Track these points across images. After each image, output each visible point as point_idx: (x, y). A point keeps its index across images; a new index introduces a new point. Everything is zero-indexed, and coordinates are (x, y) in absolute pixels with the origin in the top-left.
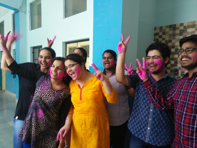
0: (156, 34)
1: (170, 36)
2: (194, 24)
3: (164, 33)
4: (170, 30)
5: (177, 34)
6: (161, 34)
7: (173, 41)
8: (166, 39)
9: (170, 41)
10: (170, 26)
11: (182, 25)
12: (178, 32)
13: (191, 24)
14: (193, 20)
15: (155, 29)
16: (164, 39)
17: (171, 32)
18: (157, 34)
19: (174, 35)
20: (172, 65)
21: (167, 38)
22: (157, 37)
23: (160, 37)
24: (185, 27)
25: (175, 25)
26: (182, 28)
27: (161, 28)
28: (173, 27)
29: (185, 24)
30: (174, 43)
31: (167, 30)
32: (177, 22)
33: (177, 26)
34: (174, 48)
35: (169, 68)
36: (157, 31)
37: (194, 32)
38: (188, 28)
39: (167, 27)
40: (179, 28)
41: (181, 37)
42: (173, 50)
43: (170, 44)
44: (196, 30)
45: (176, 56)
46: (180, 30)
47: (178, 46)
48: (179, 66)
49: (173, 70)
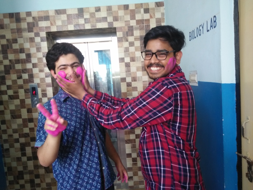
1: (13, 31)
2: (48, 15)
3: (1, 27)
4: (11, 22)
5: (25, 30)
7: (20, 41)
8: (7, 37)
9: (15, 41)
10: (11, 15)
11: (29, 14)
12: (24, 25)
13: (43, 15)
14: (45, 9)
16: (3, 37)
17: (14, 26)
19: (19, 31)
21: (9, 36)
24: (34, 18)
25: (18, 14)
26: (30, 20)
28: (16, 17)
29: (34, 14)
30: (22, 45)
31: (7, 21)
32: (22, 11)
33: (23, 16)
37: (49, 27)
38: (39, 21)
39: (5, 15)
40: (25, 19)
41: (32, 35)
42: (23, 56)
43: (16, 46)
44: (52, 24)
45: (29, 66)
46: (28, 24)
47: (29, 49)
48: (37, 81)
49: (28, 89)
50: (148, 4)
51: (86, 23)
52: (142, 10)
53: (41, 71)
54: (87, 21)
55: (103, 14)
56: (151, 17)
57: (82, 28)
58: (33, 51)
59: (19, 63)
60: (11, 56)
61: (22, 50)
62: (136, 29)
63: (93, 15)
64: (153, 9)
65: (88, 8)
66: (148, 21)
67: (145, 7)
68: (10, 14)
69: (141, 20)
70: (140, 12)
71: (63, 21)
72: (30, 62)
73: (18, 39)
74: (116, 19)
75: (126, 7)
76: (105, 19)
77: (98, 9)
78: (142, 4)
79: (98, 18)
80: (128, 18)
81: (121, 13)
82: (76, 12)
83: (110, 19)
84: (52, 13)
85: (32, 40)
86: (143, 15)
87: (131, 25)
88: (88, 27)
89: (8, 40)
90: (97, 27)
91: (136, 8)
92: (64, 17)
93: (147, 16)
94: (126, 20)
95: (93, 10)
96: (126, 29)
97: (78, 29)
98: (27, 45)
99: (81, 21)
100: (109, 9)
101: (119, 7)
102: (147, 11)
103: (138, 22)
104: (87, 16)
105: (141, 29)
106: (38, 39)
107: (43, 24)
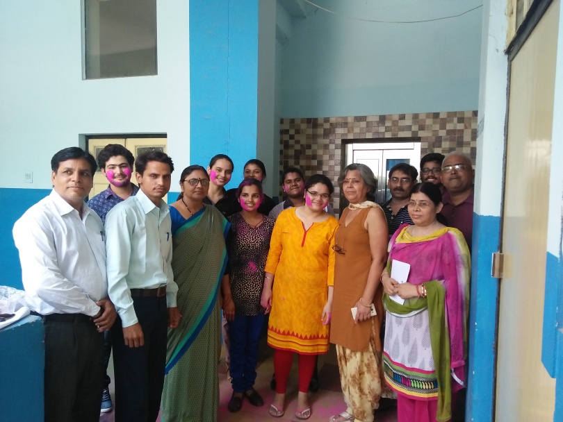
0: (284, 132)
1: (308, 137)
2: (346, 121)
3: (298, 132)
4: (308, 127)
5: (320, 135)
7: (314, 147)
8: (302, 142)
9: (309, 147)
10: (309, 121)
11: (327, 120)
12: (320, 131)
13: (340, 121)
14: (344, 115)
15: (282, 121)
16: (298, 142)
17: (310, 131)
18: (286, 132)
19: (315, 136)
22: (286, 137)
23: (292, 137)
24: (331, 124)
25: (316, 120)
26: (327, 126)
27: (292, 121)
28: (313, 123)
29: (333, 120)
30: (315, 151)
31: (303, 126)
32: (321, 116)
33: (320, 121)
34: (316, 159)
36: (286, 126)
37: (346, 135)
38: (336, 127)
39: (303, 120)
40: (322, 125)
41: (326, 141)
42: (315, 163)
43: (309, 152)
44: (349, 131)
46: (325, 130)
47: (322, 156)
50: (463, 112)
51: (386, 131)
52: (455, 120)
54: (388, 129)
55: (408, 122)
56: (466, 127)
57: (381, 137)
58: (326, 157)
59: (309, 170)
60: (303, 162)
61: (314, 157)
62: (446, 140)
63: (395, 123)
64: (470, 119)
65: (392, 115)
66: (462, 131)
67: (459, 116)
68: (308, 119)
69: (452, 130)
70: (452, 121)
71: (361, 129)
72: (321, 168)
73: (312, 145)
74: (422, 128)
75: (436, 115)
76: (409, 128)
77: (402, 117)
78: (456, 112)
79: (401, 127)
80: (437, 127)
81: (429, 122)
82: (377, 119)
83: (415, 128)
84: (350, 120)
85: (326, 147)
86: (455, 125)
87: (440, 135)
88: (388, 135)
89: (302, 145)
90: (399, 136)
91: (448, 117)
92: (363, 124)
93: (460, 126)
94: (434, 129)
95: (396, 118)
96: (433, 139)
97: (377, 137)
98: (320, 152)
99: (382, 129)
100: (416, 116)
101: (428, 115)
102: (461, 120)
103: (449, 132)
104: (388, 124)
105: (452, 140)
106: (332, 147)
107: (339, 131)
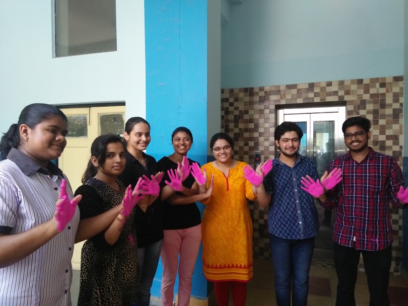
0: (224, 100)
1: (245, 104)
2: (279, 89)
3: (236, 100)
4: (245, 96)
5: (256, 102)
6: (231, 100)
7: (251, 112)
8: (240, 109)
9: (246, 112)
10: (246, 90)
11: (261, 89)
12: (256, 99)
13: (273, 89)
14: (277, 84)
15: (222, 91)
16: (237, 108)
17: (247, 99)
18: (227, 100)
19: (251, 103)
20: (251, 149)
21: (242, 107)
22: (226, 105)
23: (231, 104)
24: (266, 92)
25: (252, 89)
26: (262, 94)
27: (232, 91)
28: (250, 91)
29: (267, 89)
30: (252, 115)
31: (241, 95)
32: (256, 85)
33: (256, 90)
34: (253, 123)
35: (246, 153)
36: (227, 95)
37: (279, 101)
38: (270, 95)
39: (240, 90)
40: (258, 93)
41: (262, 107)
42: (252, 126)
43: (246, 117)
44: (281, 98)
45: (256, 135)
46: (260, 97)
47: (258, 120)
48: (261, 148)
49: (253, 156)
50: (384, 78)
51: (315, 96)
52: (378, 85)
53: (266, 140)
55: (334, 88)
56: (388, 91)
57: (311, 101)
58: (261, 121)
59: (247, 132)
60: (241, 126)
61: (251, 121)
62: (370, 102)
63: (323, 89)
64: (391, 83)
65: (319, 82)
66: (384, 95)
67: (381, 82)
69: (375, 94)
70: (375, 86)
71: (293, 95)
72: (257, 131)
73: (249, 111)
74: (348, 93)
75: (360, 82)
76: (335, 93)
77: (329, 84)
78: (378, 79)
79: (328, 92)
80: (361, 92)
81: (354, 87)
82: (307, 87)
83: (341, 93)
84: (282, 88)
85: (261, 112)
86: (378, 89)
87: (364, 98)
88: (317, 100)
89: (240, 111)
90: (327, 101)
91: (371, 83)
92: (294, 91)
93: (382, 90)
94: (358, 94)
95: (324, 85)
96: (358, 102)
97: (307, 102)
98: (256, 116)
99: (311, 95)
100: (341, 83)
101: (353, 82)
102: (383, 85)
103: (372, 96)
104: (317, 90)
105: (375, 103)
106: (267, 111)
107: (273, 98)
